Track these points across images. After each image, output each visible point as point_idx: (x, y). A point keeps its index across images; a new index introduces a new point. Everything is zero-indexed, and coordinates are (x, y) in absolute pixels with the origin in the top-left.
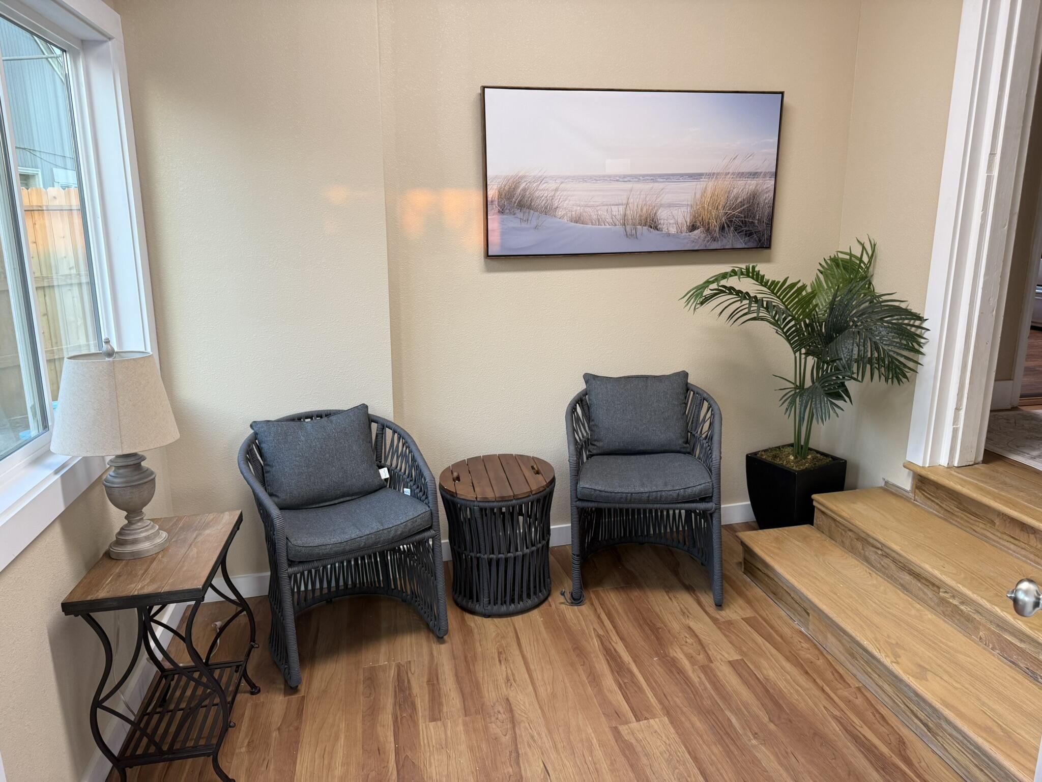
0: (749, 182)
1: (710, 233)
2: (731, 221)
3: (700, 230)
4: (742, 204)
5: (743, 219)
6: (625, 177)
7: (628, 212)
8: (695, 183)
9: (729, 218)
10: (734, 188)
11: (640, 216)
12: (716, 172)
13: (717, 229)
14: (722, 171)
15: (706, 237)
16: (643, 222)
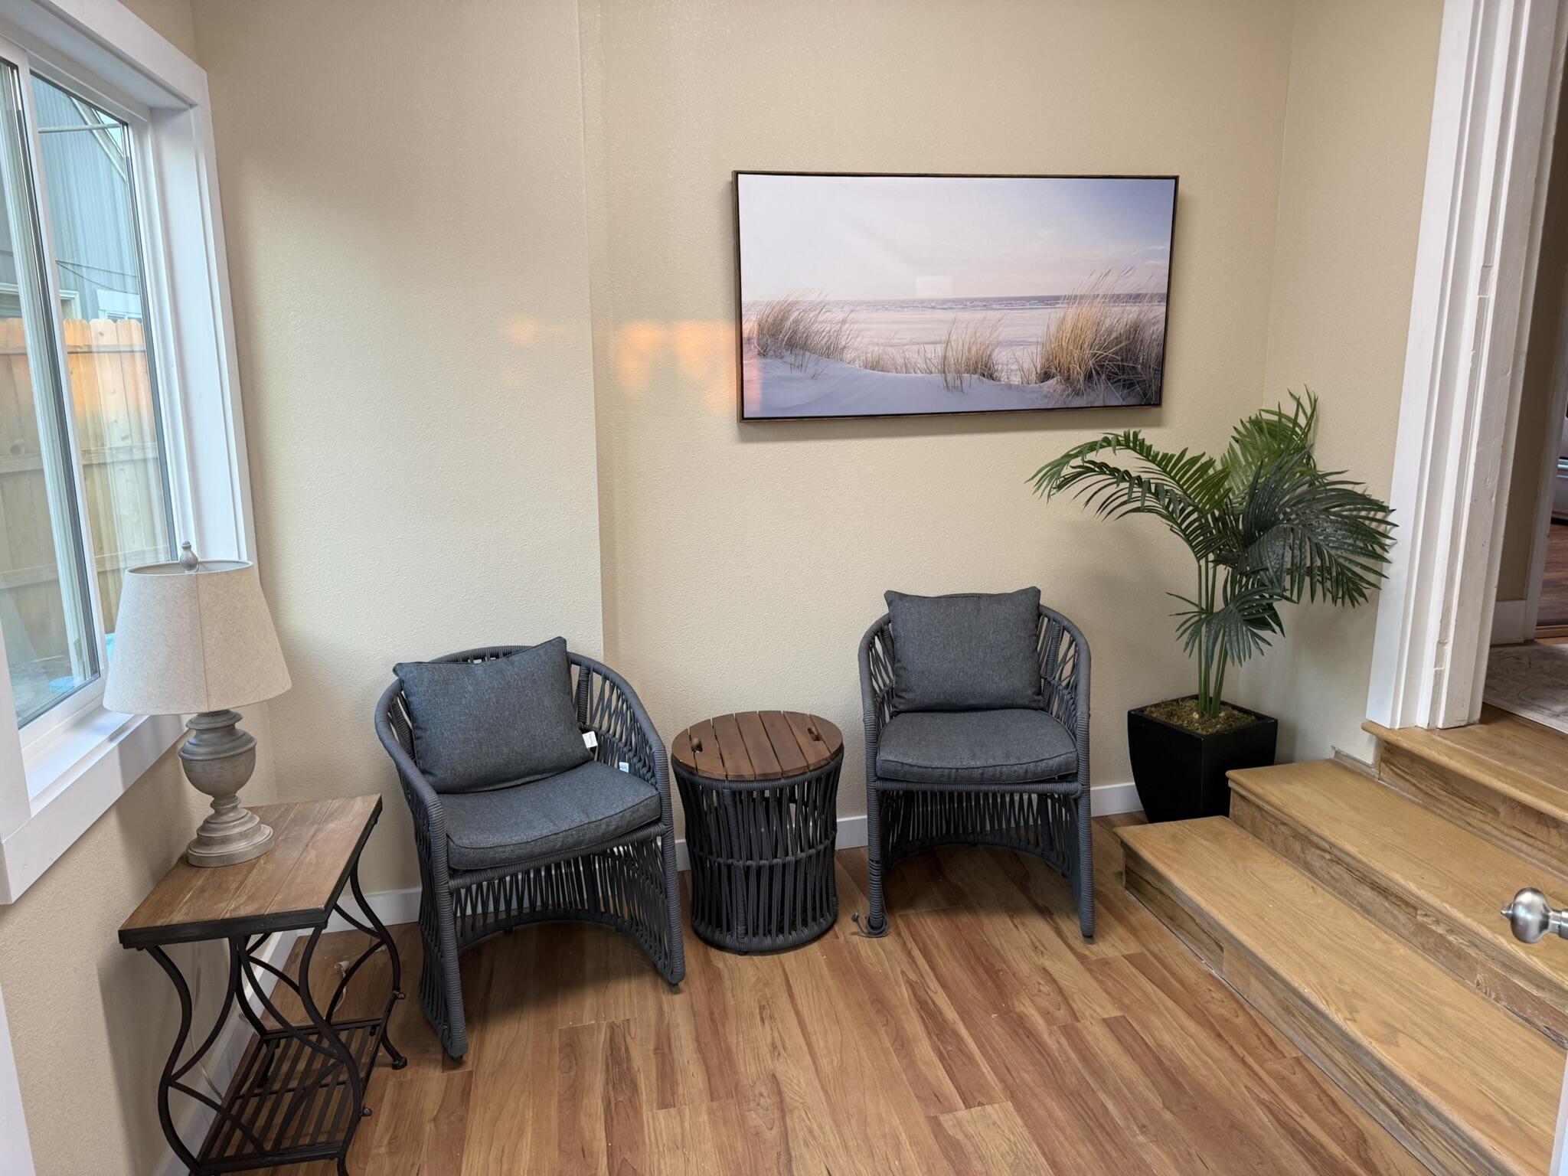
0: (1128, 308)
1: (1071, 384)
2: (1102, 366)
3: (1055, 379)
4: (1118, 340)
5: (1120, 363)
6: (944, 301)
7: (949, 353)
8: (1049, 310)
9: (1100, 361)
10: (1105, 318)
11: (968, 359)
12: (1078, 293)
13: (1082, 378)
14: (1088, 293)
15: (1064, 390)
16: (972, 367)
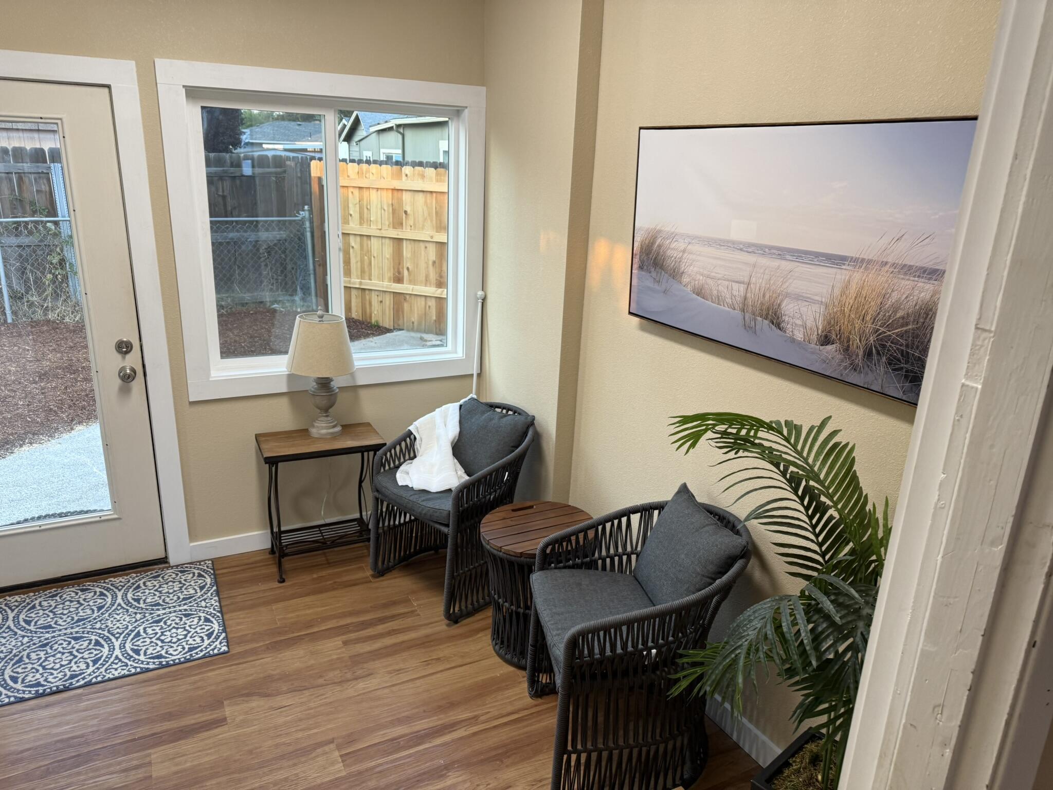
0: (920, 284)
1: (850, 357)
2: (884, 346)
3: (834, 345)
4: (904, 321)
5: (903, 348)
6: (750, 245)
7: (749, 295)
8: (834, 270)
9: (881, 340)
10: (893, 291)
11: (762, 304)
12: (866, 257)
13: (861, 353)
14: (875, 258)
15: (842, 361)
16: (764, 313)
